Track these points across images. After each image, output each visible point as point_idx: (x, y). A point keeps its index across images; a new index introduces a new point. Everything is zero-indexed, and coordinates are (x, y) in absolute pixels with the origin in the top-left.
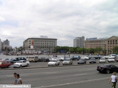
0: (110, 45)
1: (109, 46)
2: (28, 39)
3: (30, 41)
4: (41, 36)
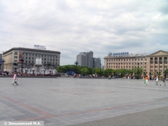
0: (153, 65)
1: (151, 67)
2: (12, 49)
3: (16, 53)
4: (35, 46)
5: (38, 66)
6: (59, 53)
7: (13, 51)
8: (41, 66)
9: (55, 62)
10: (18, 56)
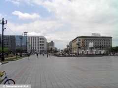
2: (77, 38)
3: (80, 40)
4: (93, 34)
5: (91, 48)
6: (111, 38)
7: (78, 39)
8: (93, 48)
9: (108, 44)
10: (81, 42)
